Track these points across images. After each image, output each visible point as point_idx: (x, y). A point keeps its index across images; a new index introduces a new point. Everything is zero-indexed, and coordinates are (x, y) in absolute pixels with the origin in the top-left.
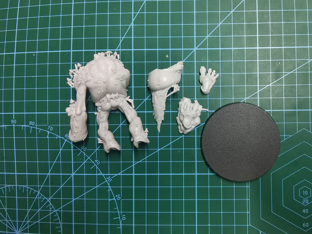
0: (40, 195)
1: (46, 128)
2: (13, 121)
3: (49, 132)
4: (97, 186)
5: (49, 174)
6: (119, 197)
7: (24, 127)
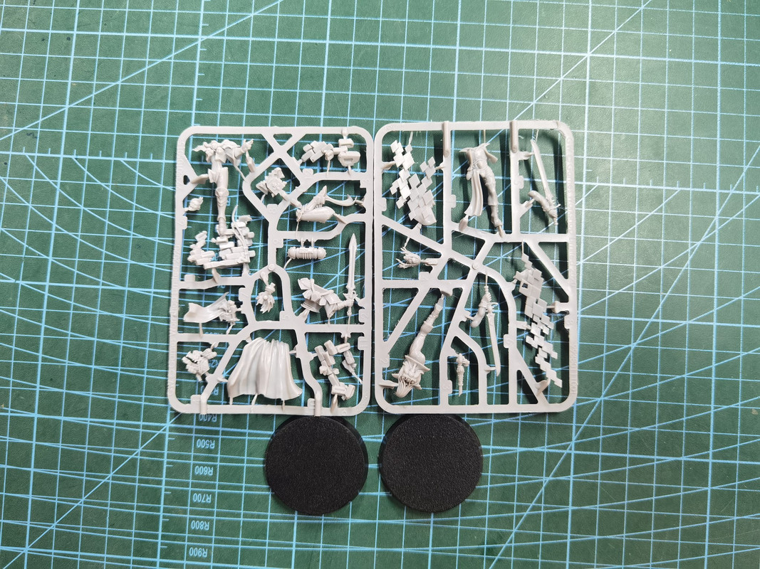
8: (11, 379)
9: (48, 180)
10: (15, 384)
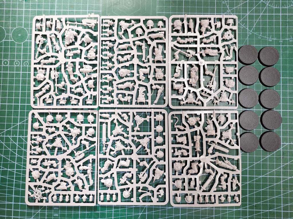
0: (267, 3)
1: (262, 38)
2: (282, 41)
3: (261, 35)
4: (235, 8)
5: (261, 14)
6: (223, 2)
7: (275, 38)
8: (7, 194)
9: (14, 143)
10: (7, 195)
